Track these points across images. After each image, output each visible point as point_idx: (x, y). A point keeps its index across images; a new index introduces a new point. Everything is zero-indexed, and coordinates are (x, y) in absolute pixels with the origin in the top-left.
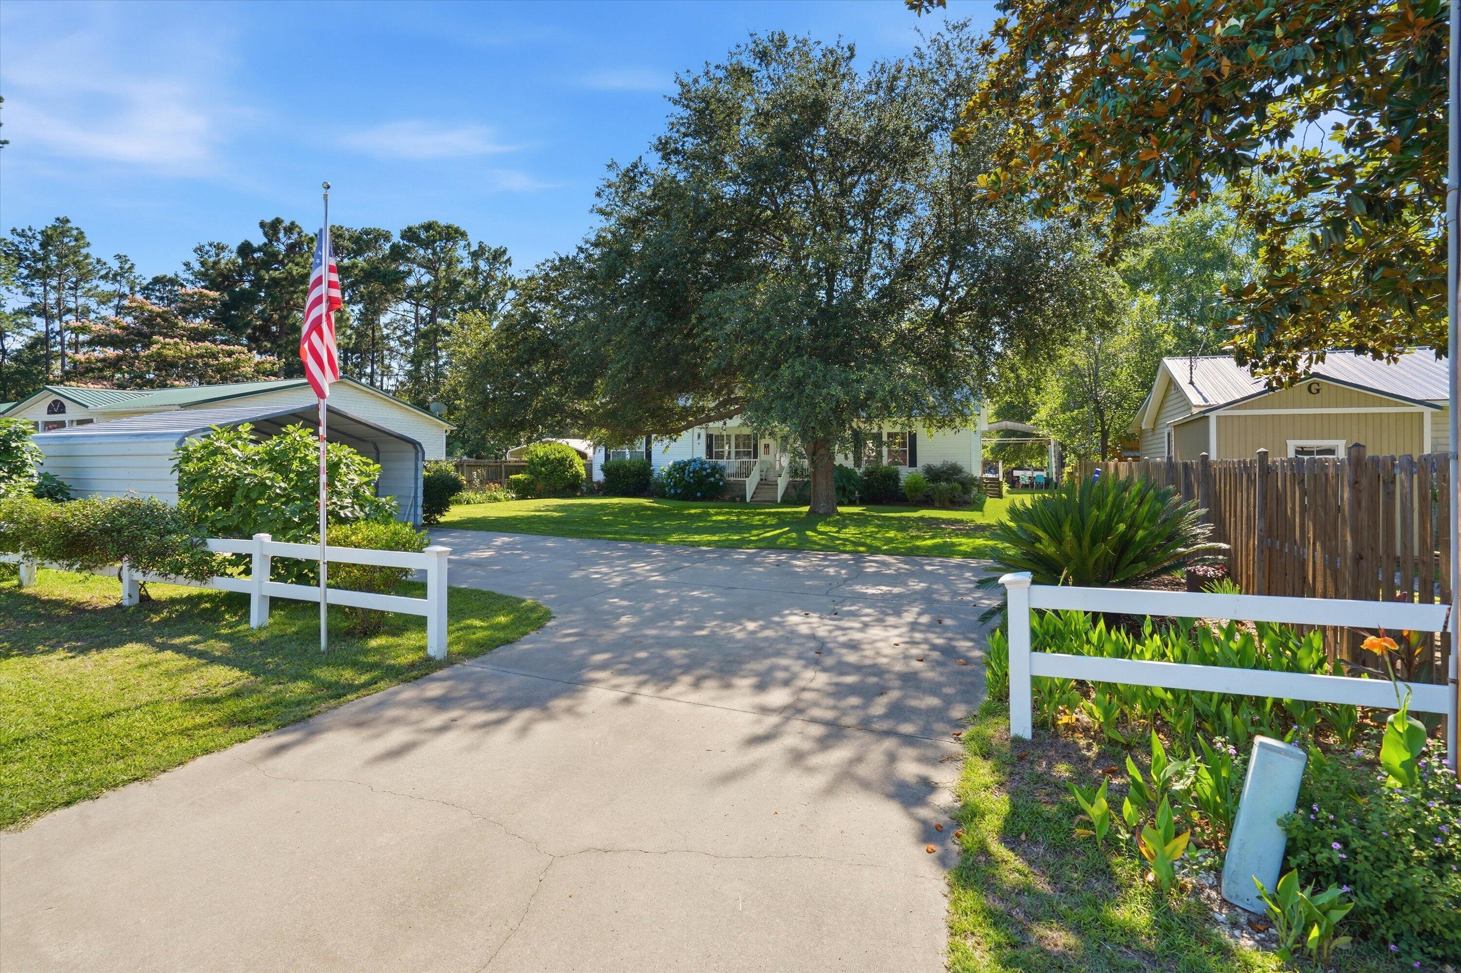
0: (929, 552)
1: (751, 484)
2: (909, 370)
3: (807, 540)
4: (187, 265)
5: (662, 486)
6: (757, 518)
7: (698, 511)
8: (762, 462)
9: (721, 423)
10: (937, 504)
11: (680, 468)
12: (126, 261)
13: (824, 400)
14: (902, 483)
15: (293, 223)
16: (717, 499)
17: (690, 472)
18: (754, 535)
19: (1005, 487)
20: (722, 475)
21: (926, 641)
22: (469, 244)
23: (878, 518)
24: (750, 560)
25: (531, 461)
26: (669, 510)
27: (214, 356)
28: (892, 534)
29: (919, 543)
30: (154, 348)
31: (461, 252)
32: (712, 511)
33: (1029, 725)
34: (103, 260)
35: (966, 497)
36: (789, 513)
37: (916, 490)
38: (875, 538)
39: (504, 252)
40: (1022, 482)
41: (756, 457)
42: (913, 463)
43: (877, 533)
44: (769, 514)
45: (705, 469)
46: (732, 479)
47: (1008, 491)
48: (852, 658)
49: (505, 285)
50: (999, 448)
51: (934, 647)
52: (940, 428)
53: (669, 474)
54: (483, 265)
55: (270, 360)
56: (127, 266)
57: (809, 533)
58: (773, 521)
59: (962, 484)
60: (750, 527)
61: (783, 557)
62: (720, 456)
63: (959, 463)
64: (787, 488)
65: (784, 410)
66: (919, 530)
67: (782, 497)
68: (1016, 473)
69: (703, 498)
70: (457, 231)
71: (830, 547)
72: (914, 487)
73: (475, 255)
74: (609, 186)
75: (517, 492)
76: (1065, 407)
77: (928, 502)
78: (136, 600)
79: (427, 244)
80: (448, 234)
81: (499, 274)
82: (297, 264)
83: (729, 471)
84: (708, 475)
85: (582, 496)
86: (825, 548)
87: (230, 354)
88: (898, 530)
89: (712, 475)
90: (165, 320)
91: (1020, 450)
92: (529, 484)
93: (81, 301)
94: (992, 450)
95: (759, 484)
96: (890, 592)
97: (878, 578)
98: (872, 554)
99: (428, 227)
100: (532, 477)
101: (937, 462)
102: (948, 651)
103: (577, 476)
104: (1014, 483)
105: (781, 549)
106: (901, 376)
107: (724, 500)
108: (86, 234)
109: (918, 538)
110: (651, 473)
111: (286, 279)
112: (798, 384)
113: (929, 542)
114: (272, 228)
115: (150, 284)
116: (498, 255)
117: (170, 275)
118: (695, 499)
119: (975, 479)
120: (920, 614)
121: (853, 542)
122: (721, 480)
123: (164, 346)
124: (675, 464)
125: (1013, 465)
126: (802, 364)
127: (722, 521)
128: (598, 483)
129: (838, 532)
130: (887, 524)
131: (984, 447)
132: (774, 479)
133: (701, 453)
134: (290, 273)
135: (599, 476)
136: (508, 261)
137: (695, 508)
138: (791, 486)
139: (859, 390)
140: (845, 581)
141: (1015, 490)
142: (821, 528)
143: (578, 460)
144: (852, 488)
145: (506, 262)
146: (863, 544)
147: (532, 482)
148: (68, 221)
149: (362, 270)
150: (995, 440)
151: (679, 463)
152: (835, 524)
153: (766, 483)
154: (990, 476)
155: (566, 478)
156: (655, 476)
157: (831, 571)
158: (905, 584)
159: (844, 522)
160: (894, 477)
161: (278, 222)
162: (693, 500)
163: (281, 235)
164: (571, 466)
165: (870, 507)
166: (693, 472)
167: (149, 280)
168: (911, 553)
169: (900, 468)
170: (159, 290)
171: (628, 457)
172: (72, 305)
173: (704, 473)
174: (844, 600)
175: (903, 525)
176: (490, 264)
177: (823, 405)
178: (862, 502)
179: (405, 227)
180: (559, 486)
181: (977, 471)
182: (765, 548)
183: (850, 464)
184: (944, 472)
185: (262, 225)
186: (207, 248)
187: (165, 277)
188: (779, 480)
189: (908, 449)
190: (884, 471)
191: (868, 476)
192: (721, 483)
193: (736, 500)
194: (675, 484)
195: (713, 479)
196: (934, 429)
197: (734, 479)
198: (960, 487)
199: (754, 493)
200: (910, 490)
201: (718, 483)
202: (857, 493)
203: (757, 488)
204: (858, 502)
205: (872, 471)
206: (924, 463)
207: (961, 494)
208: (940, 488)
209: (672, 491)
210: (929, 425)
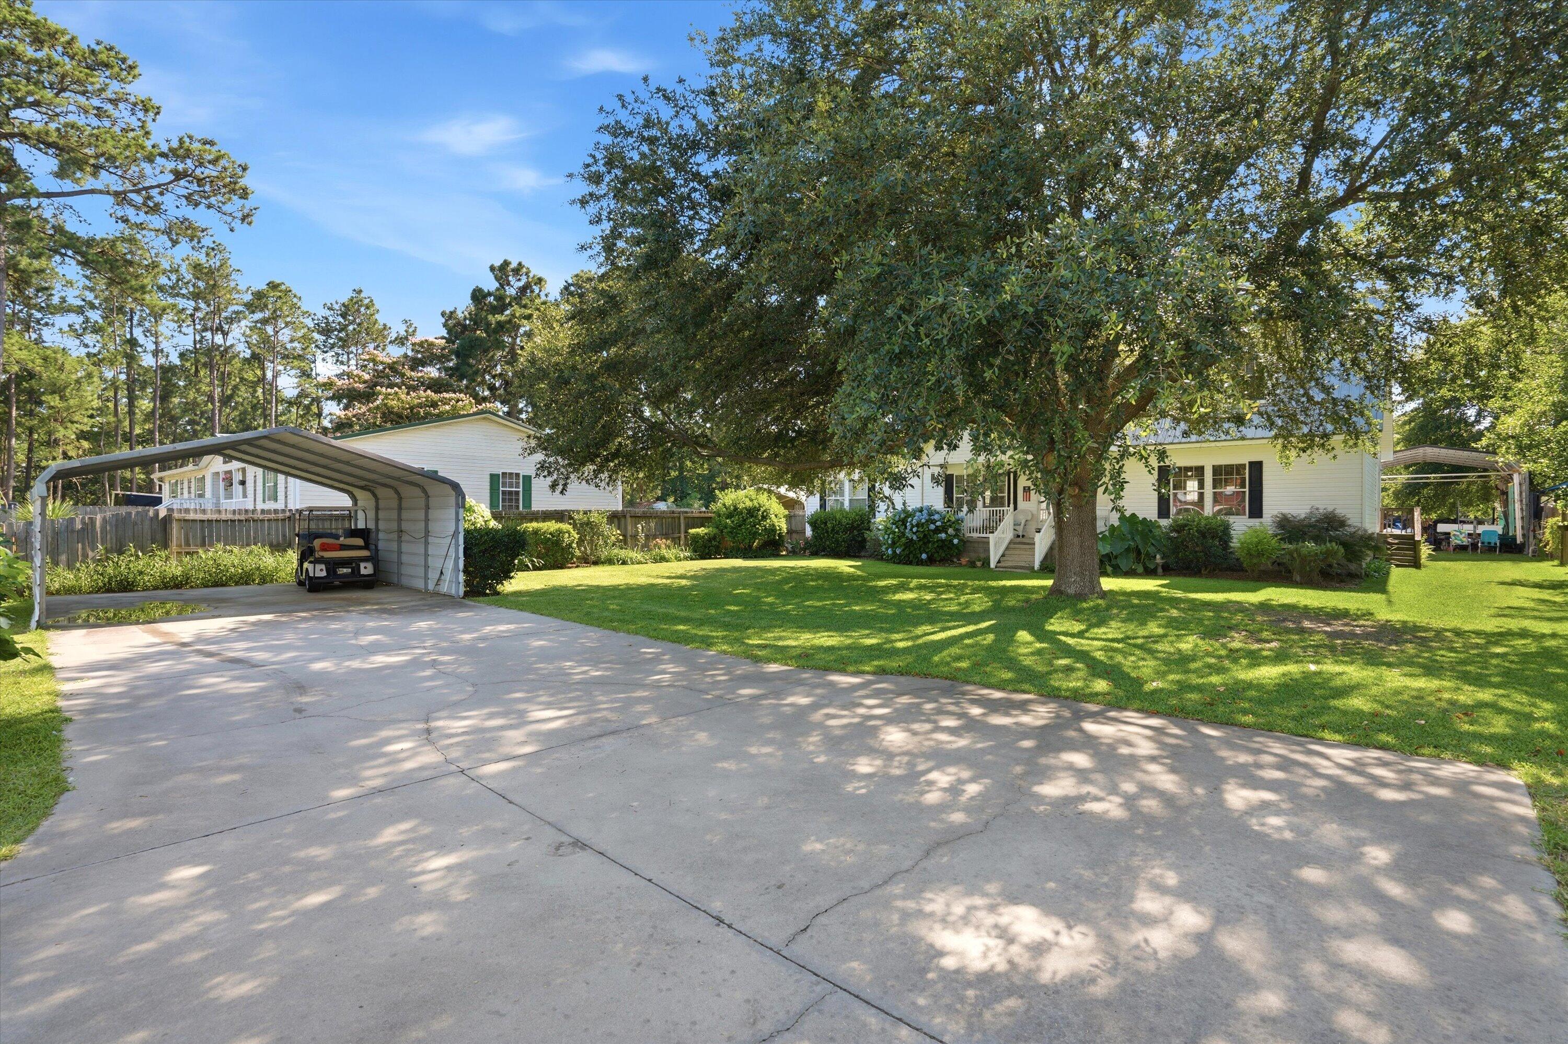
1: (998, 544)
5: (876, 543)
8: (1020, 512)
10: (1297, 578)
11: (899, 520)
14: (1235, 544)
15: (520, 264)
16: (950, 566)
17: (913, 526)
19: (1425, 550)
20: (957, 530)
23: (1179, 604)
25: (718, 512)
29: (1244, 673)
35: (1353, 567)
37: (1260, 554)
40: (1454, 541)
41: (1010, 504)
42: (1256, 511)
43: (1159, 642)
45: (934, 522)
46: (975, 535)
47: (1431, 558)
50: (1410, 491)
52: (1304, 451)
53: (888, 528)
57: (1022, 635)
59: (1346, 545)
63: (1341, 511)
64: (1048, 550)
66: (1251, 637)
67: (1042, 563)
68: (1441, 528)
69: (931, 561)
72: (1256, 550)
75: (694, 551)
77: (1280, 574)
82: (521, 306)
83: (969, 524)
84: (938, 530)
85: (782, 556)
89: (943, 529)
91: (1448, 492)
94: (1397, 495)
95: (1009, 543)
100: (715, 531)
101: (1299, 509)
103: (772, 530)
104: (1439, 543)
107: (961, 565)
108: (375, 302)
109: (1244, 658)
110: (869, 527)
111: (509, 321)
114: (502, 271)
118: (920, 563)
119: (1370, 537)
122: (956, 537)
124: (892, 515)
125: (1439, 516)
128: (805, 540)
129: (1080, 634)
131: (1384, 490)
132: (1032, 537)
133: (935, 499)
141: (1441, 554)
142: (1054, 624)
143: (776, 509)
144: (1151, 550)
147: (714, 539)
148: (361, 291)
150: (1403, 478)
153: (1020, 542)
156: (874, 531)
160: (1222, 533)
161: (506, 263)
162: (916, 566)
163: (511, 278)
164: (764, 518)
165: (1177, 580)
166: (917, 525)
169: (1232, 519)
171: (847, 505)
173: (932, 527)
175: (1220, 623)
178: (1166, 571)
180: (751, 543)
181: (1373, 526)
183: (1151, 516)
184: (1310, 526)
185: (492, 268)
188: (1038, 537)
189: (1247, 490)
190: (1203, 522)
191: (1178, 532)
192: (956, 541)
193: (979, 564)
194: (894, 543)
195: (943, 535)
196: (1293, 453)
197: (978, 535)
198: (1342, 550)
199: (1003, 555)
200: (1249, 554)
201: (951, 541)
202: (1158, 557)
203: (1007, 548)
204: (1160, 570)
205: (1186, 525)
206: (1275, 512)
207: (1344, 562)
208: (1304, 551)
209: (890, 551)
210: (1284, 447)
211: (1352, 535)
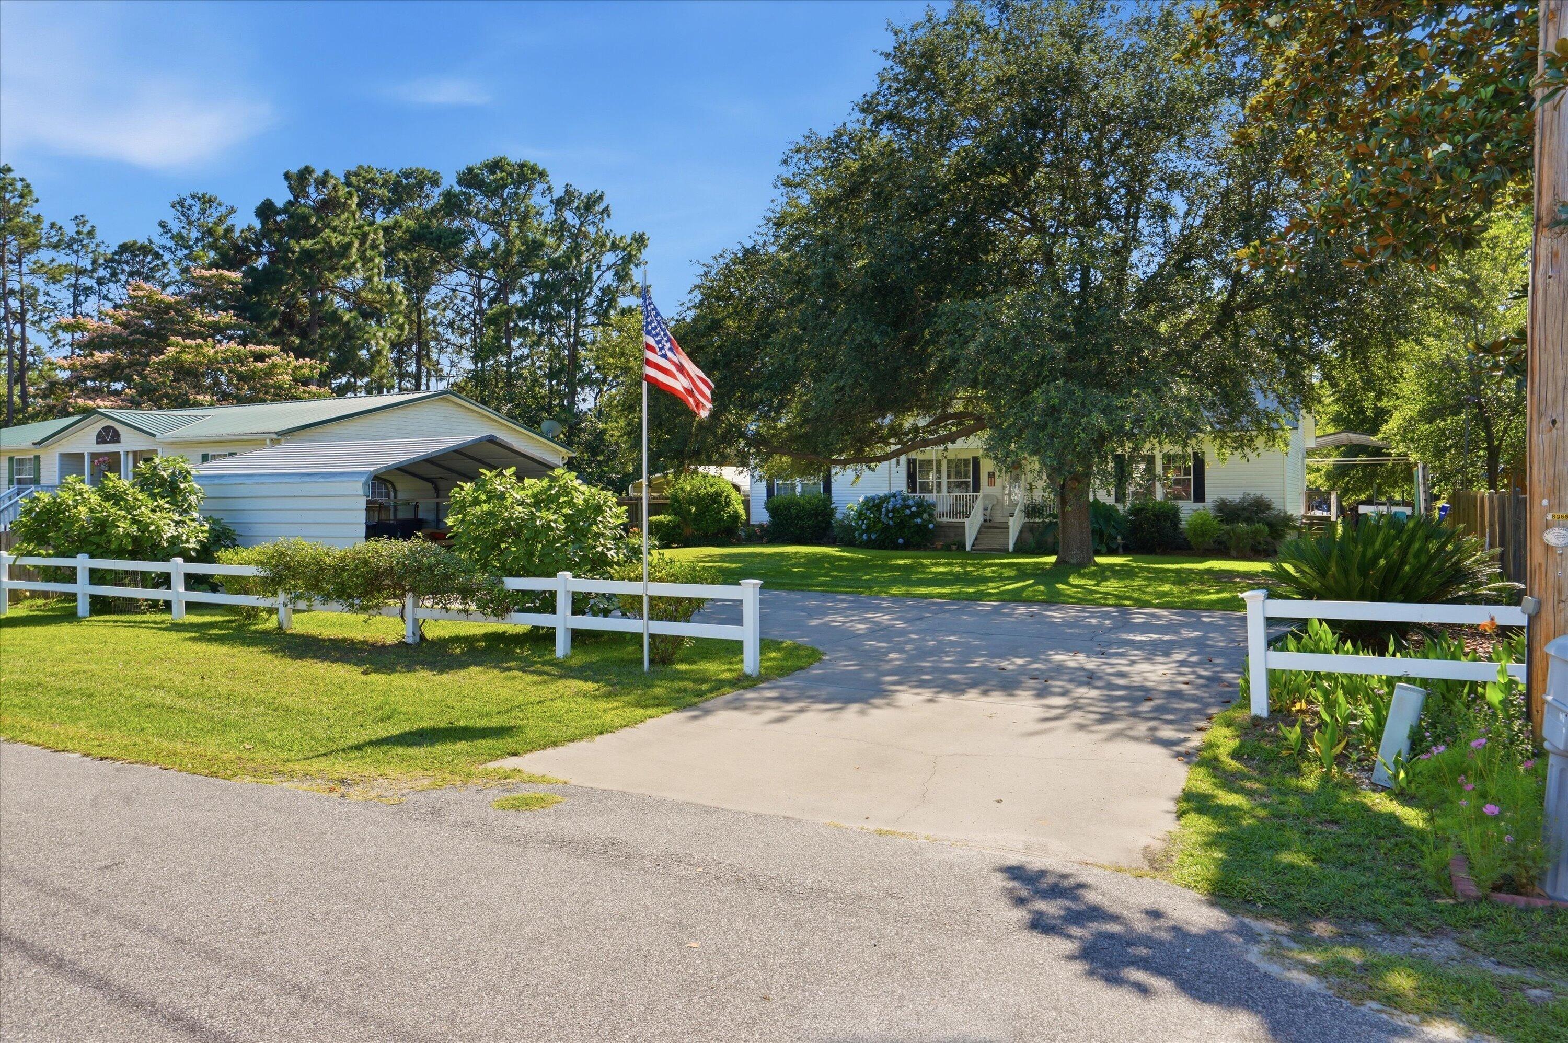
0: (1211, 606)
1: (972, 527)
2: (1184, 390)
3: (1059, 593)
4: (163, 225)
5: (848, 529)
6: (988, 569)
7: (908, 561)
8: (986, 497)
9: (942, 447)
10: (1234, 553)
11: (874, 505)
12: (84, 223)
13: (1083, 430)
14: (1183, 525)
15: (326, 173)
16: (925, 548)
17: (888, 511)
18: (992, 588)
20: (931, 515)
21: (1194, 673)
22: (549, 188)
23: (1149, 570)
24: (996, 610)
25: (675, 498)
26: (867, 560)
27: (241, 360)
28: (1166, 588)
29: (1200, 597)
30: (171, 352)
31: (538, 199)
32: (926, 562)
33: (1265, 706)
34: (59, 224)
36: (1028, 564)
37: (1204, 534)
38: (1144, 592)
39: (601, 198)
41: (976, 488)
42: (1200, 496)
43: (1147, 586)
44: (1003, 566)
45: (909, 507)
46: (945, 520)
48: (1121, 682)
49: (603, 245)
50: (1339, 472)
51: (1200, 677)
52: (1236, 449)
53: (860, 514)
54: (569, 216)
55: (309, 366)
56: (86, 229)
57: (1060, 586)
58: (1007, 573)
59: (1270, 525)
60: (985, 580)
61: (1035, 609)
62: (925, 488)
63: (1267, 496)
64: (1021, 532)
65: (1036, 441)
66: (1202, 583)
67: (1016, 544)
68: (1361, 509)
69: (906, 547)
70: (533, 170)
71: (1085, 600)
72: (1201, 529)
73: (560, 204)
74: (798, 151)
75: (660, 539)
76: (1429, 415)
77: (1222, 552)
78: (418, 639)
79: (493, 191)
80: (522, 175)
81: (592, 230)
82: (334, 229)
83: (939, 509)
84: (914, 515)
85: (739, 544)
86: (1080, 601)
87: (260, 357)
88: (1174, 583)
89: (918, 514)
90: (178, 312)
91: (1373, 475)
92: (674, 528)
93: (26, 280)
94: (1326, 475)
95: (982, 526)
96: (1160, 639)
97: (1145, 628)
98: (1141, 607)
99: (495, 166)
100: (678, 519)
101: (1234, 496)
102: (1214, 680)
103: (735, 517)
105: (1029, 602)
106: (1175, 398)
107: (936, 549)
108: (34, 188)
109: (1200, 592)
110: (832, 513)
111: (322, 251)
112: (1052, 411)
113: (1213, 597)
114: (299, 180)
115: (115, 253)
116: (590, 203)
117: (142, 240)
118: (896, 547)
119: (1292, 519)
120: (1191, 655)
121: (1115, 595)
122: (930, 522)
123: (183, 350)
124: (867, 500)
125: (1363, 497)
126: (1057, 388)
127: (941, 573)
128: (761, 526)
129: (1094, 585)
130: (1161, 577)
131: (1313, 471)
132: (1003, 520)
133: (900, 485)
134: (328, 243)
135: (760, 516)
136: (606, 210)
137: (903, 558)
138: (1026, 529)
139: (1124, 419)
140: (1110, 629)
142: (1074, 580)
143: (734, 494)
144: (1113, 531)
145: (602, 213)
146: (1129, 598)
147: (677, 526)
148: (9, 170)
149: (408, 230)
150: (1330, 462)
151: (873, 499)
152: (1092, 576)
153: (990, 526)
154: (1318, 513)
155: (721, 520)
156: (838, 516)
157: (1094, 621)
158: (1176, 632)
159: (1103, 573)
160: (1172, 516)
161: (307, 170)
162: (892, 549)
163: (311, 190)
164: (728, 504)
165: (1138, 557)
166: (892, 511)
167: (115, 248)
168: (1189, 607)
169: (1180, 503)
170: (127, 262)
171: (799, 489)
172: (17, 287)
173: (907, 512)
174: (1110, 644)
175: (1181, 578)
176: (581, 215)
177: (1082, 435)
178: (1126, 551)
179: (463, 168)
180: (712, 530)
181: (1295, 508)
182: (1010, 601)
183: (1110, 501)
184: (1244, 509)
185: (287, 176)
186: (189, 201)
187: (135, 243)
188: (1011, 521)
189: (1192, 477)
190: (1157, 507)
191: (1135, 515)
192: (931, 526)
193: (954, 547)
194: (868, 528)
195: (919, 520)
196: (1227, 452)
197: (948, 520)
198: (1267, 529)
199: (976, 539)
200: (1195, 534)
201: (927, 526)
202: (1119, 538)
203: (979, 532)
204: (1121, 550)
205: (1143, 509)
206: (1215, 497)
207: (1269, 539)
208: (1239, 531)
209: (865, 537)
210: (1222, 446)
211: (1277, 516)
